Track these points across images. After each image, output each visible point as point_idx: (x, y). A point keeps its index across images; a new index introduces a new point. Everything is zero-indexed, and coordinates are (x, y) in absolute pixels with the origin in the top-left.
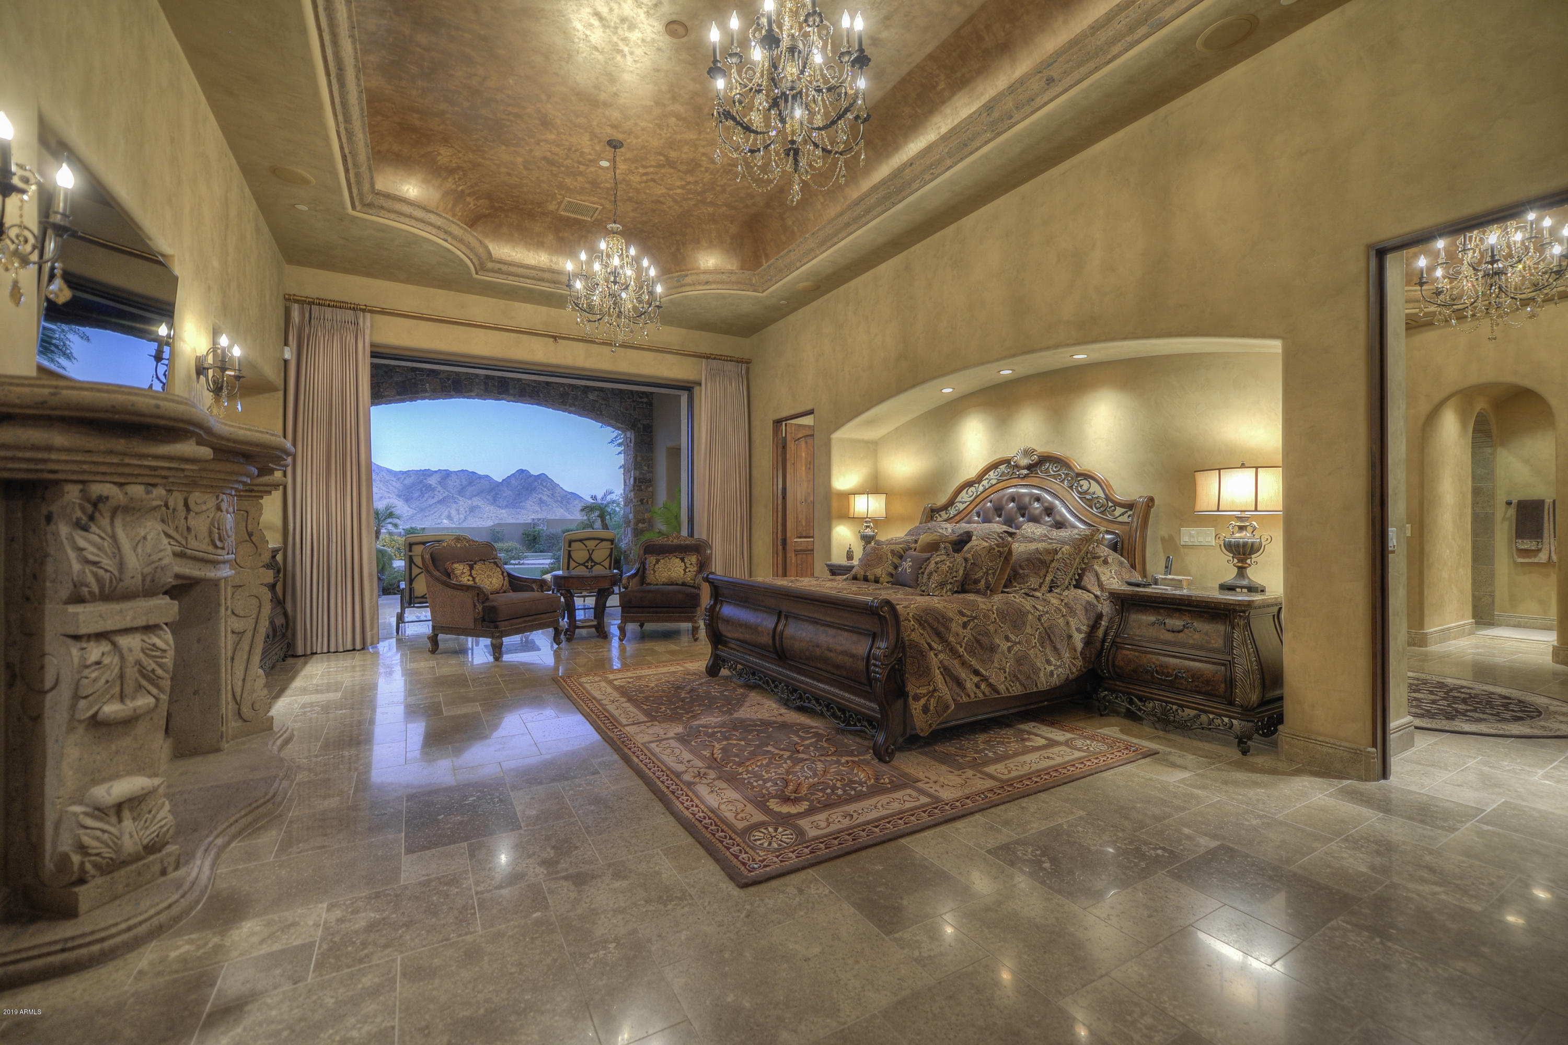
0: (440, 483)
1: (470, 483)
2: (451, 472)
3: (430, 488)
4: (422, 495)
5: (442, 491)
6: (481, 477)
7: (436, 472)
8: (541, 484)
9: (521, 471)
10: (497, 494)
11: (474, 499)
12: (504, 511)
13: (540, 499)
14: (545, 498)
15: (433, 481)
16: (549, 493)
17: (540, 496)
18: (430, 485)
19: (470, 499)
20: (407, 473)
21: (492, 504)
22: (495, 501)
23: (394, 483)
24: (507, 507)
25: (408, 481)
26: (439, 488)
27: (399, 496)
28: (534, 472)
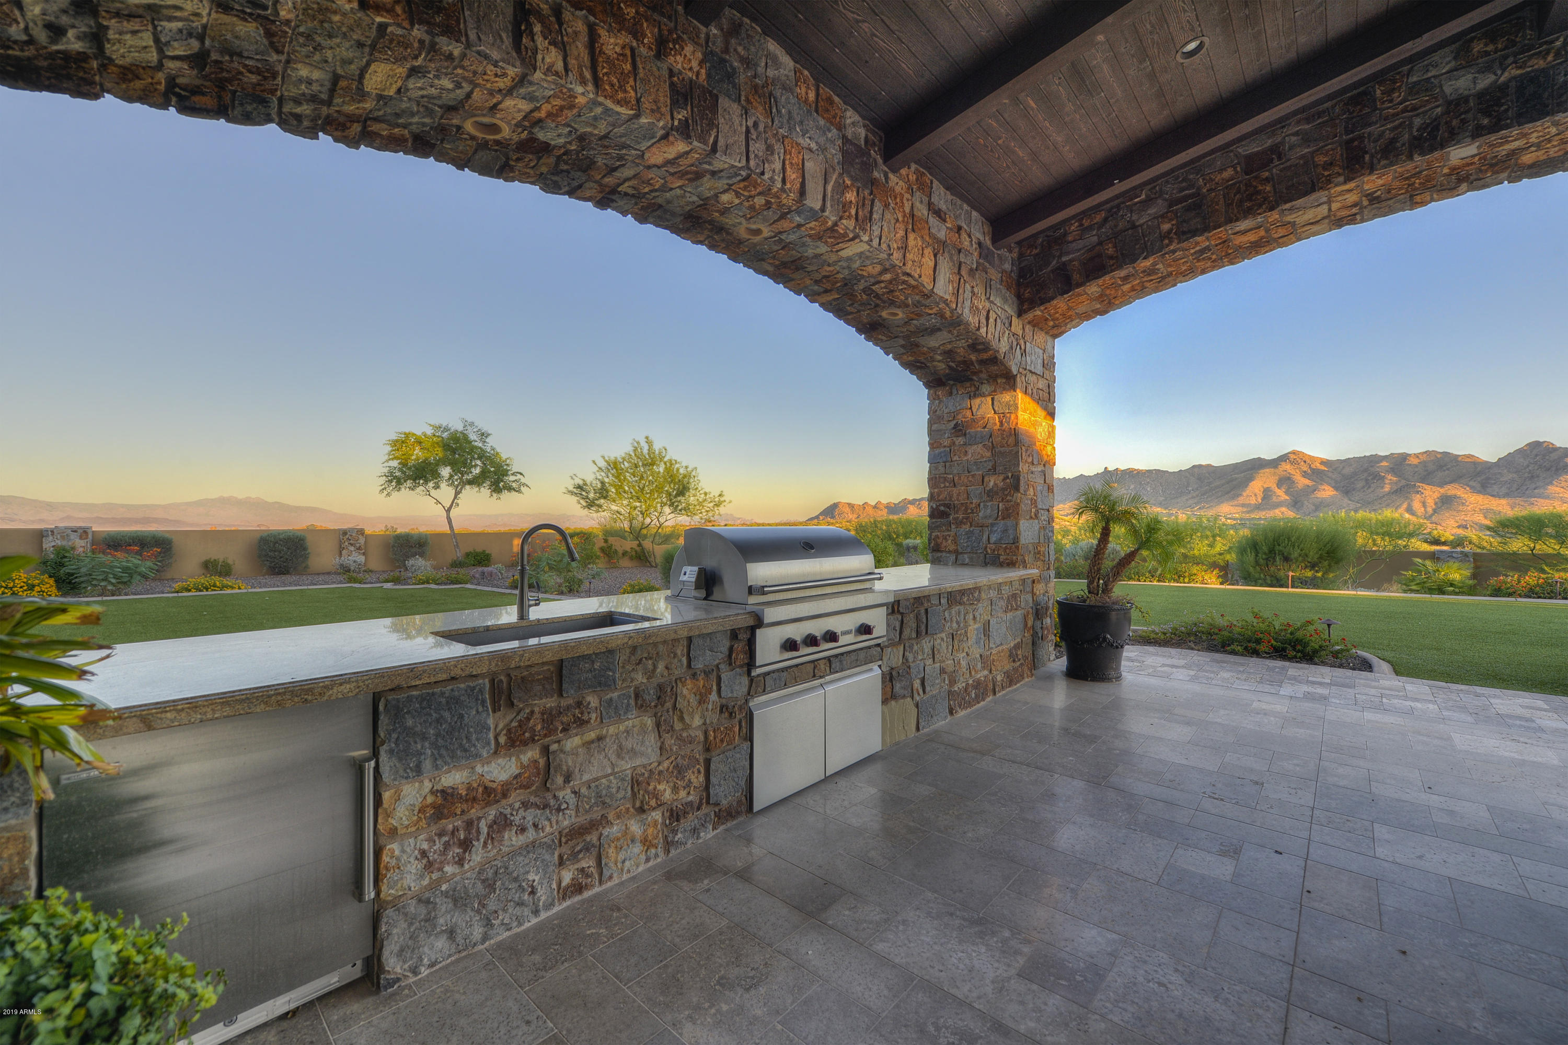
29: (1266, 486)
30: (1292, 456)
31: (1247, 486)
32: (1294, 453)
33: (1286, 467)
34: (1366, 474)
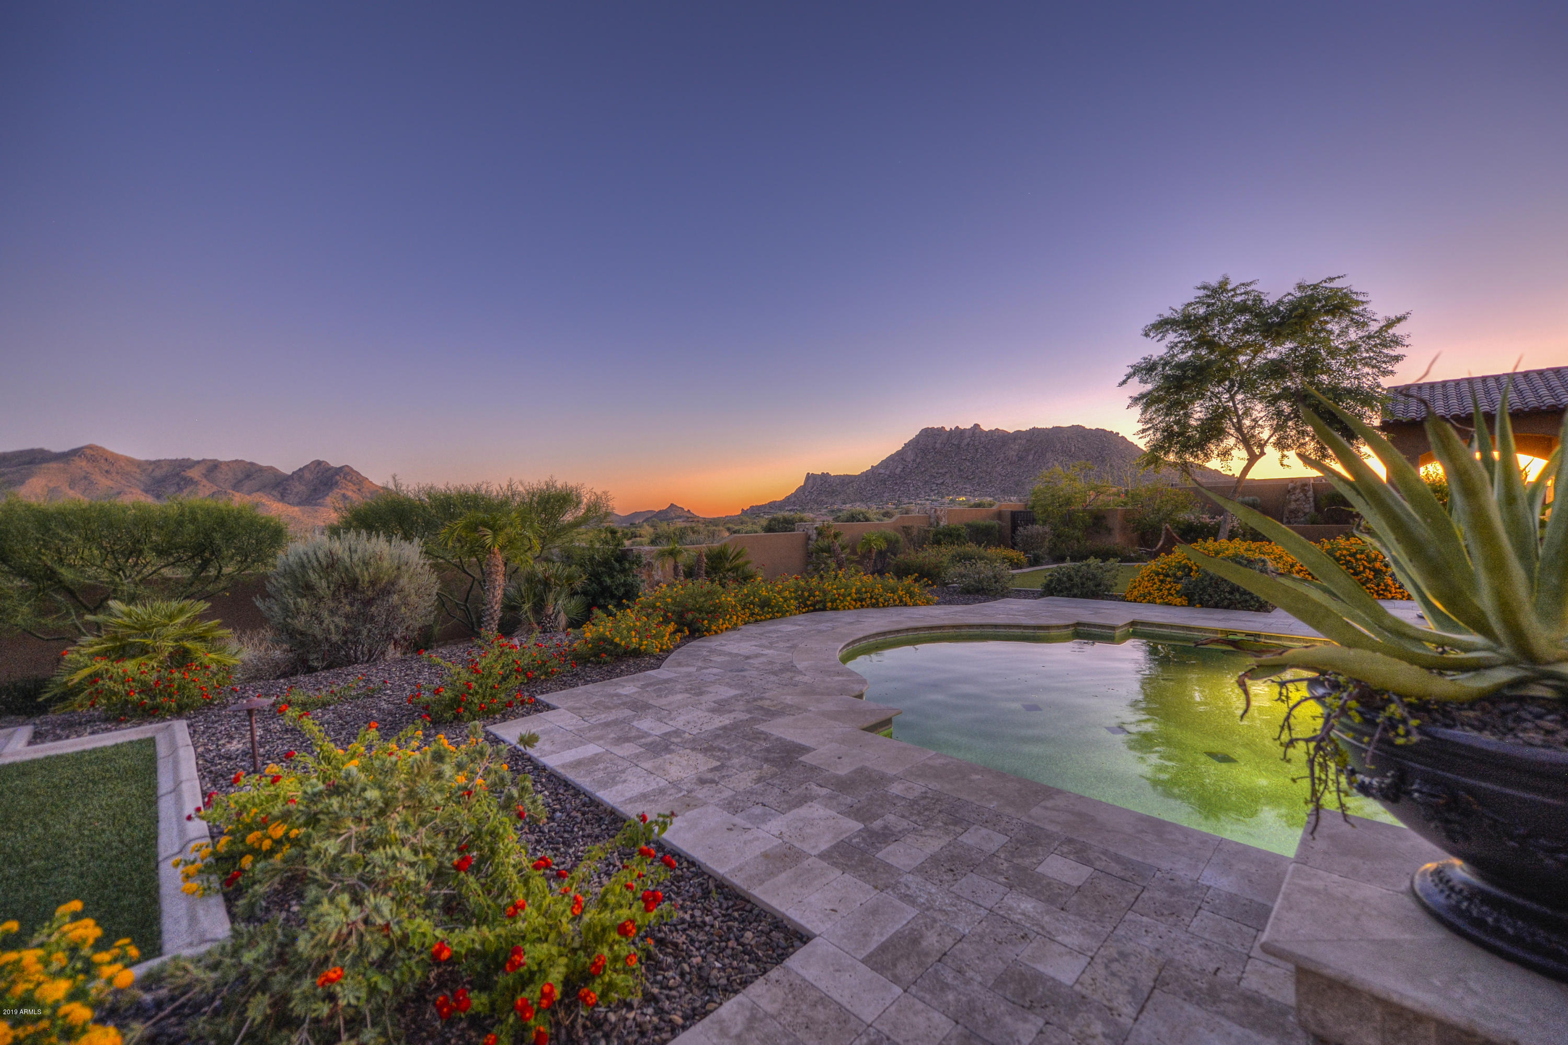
0: (205, 476)
1: (248, 476)
2: (221, 463)
3: (190, 482)
4: (180, 489)
5: (208, 485)
6: (261, 469)
7: (198, 462)
8: (345, 478)
9: (318, 463)
10: (285, 489)
11: (254, 494)
12: (296, 509)
13: (344, 495)
14: (349, 494)
15: (193, 473)
16: (354, 488)
17: (343, 491)
18: (191, 479)
19: (249, 494)
20: (157, 463)
21: (280, 501)
22: (283, 497)
23: (138, 476)
24: (299, 504)
25: (158, 473)
26: (205, 482)
27: (146, 491)
28: (335, 463)
29: (51, 485)
30: (88, 452)
31: (22, 483)
32: (91, 447)
33: (81, 464)
34: (178, 479)
